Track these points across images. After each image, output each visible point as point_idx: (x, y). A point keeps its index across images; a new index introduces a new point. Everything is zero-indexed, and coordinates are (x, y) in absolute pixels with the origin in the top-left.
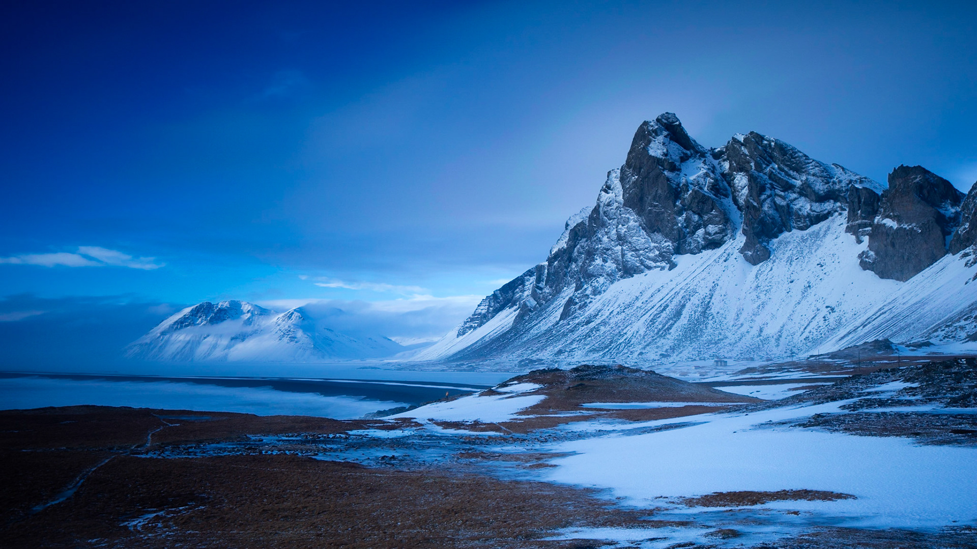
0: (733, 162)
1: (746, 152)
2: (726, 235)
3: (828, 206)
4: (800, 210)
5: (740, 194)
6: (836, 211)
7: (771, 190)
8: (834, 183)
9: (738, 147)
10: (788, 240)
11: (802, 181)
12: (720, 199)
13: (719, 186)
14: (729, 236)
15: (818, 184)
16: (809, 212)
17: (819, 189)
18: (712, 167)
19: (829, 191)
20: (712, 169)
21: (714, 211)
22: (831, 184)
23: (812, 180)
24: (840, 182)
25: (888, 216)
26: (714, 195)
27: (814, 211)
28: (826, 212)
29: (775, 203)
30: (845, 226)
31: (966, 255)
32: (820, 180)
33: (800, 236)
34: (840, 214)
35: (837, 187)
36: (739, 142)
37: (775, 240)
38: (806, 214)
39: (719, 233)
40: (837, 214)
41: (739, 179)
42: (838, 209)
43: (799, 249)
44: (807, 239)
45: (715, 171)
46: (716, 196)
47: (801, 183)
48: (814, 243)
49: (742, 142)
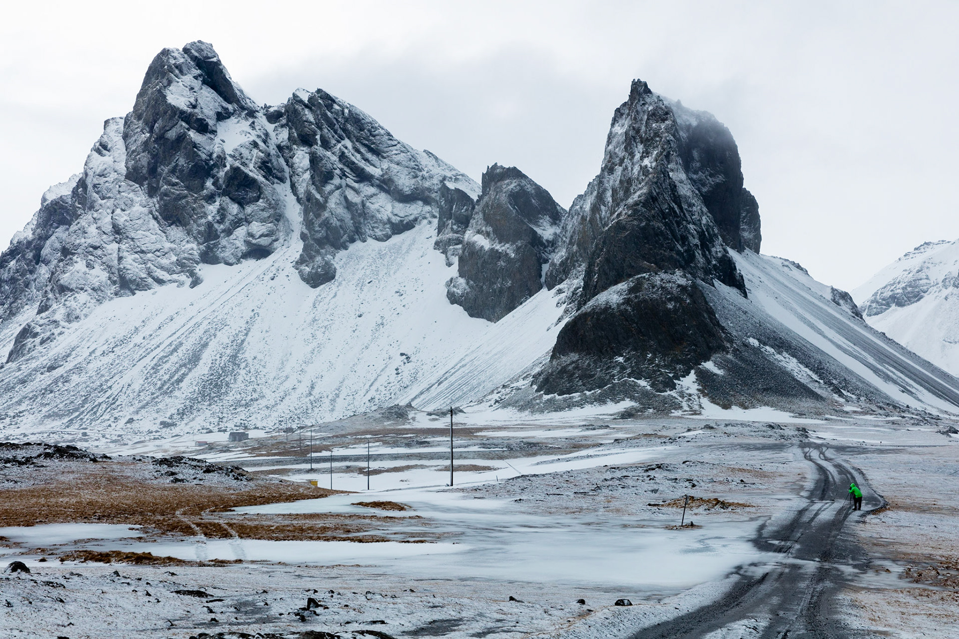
0: (294, 130)
1: (311, 117)
2: (277, 240)
3: (415, 209)
4: (378, 211)
5: (301, 179)
6: (425, 218)
7: (341, 178)
8: (423, 178)
9: (300, 108)
10: (361, 254)
11: (382, 169)
12: (273, 183)
13: (272, 164)
14: (281, 240)
15: (403, 176)
16: (390, 215)
17: (404, 184)
18: (264, 134)
19: (416, 189)
20: (263, 136)
21: (261, 200)
22: (420, 178)
23: (395, 171)
24: (431, 177)
25: (479, 232)
26: (264, 177)
27: (396, 215)
28: (412, 218)
29: (346, 198)
30: (435, 239)
31: (560, 291)
32: (406, 171)
33: (377, 249)
34: (430, 222)
35: (427, 184)
36: (301, 102)
37: (342, 253)
38: (385, 218)
39: (267, 236)
40: (425, 222)
41: (300, 157)
42: (428, 215)
43: (374, 268)
44: (385, 253)
45: (269, 140)
46: (267, 179)
47: (381, 173)
48: (393, 260)
49: (306, 102)
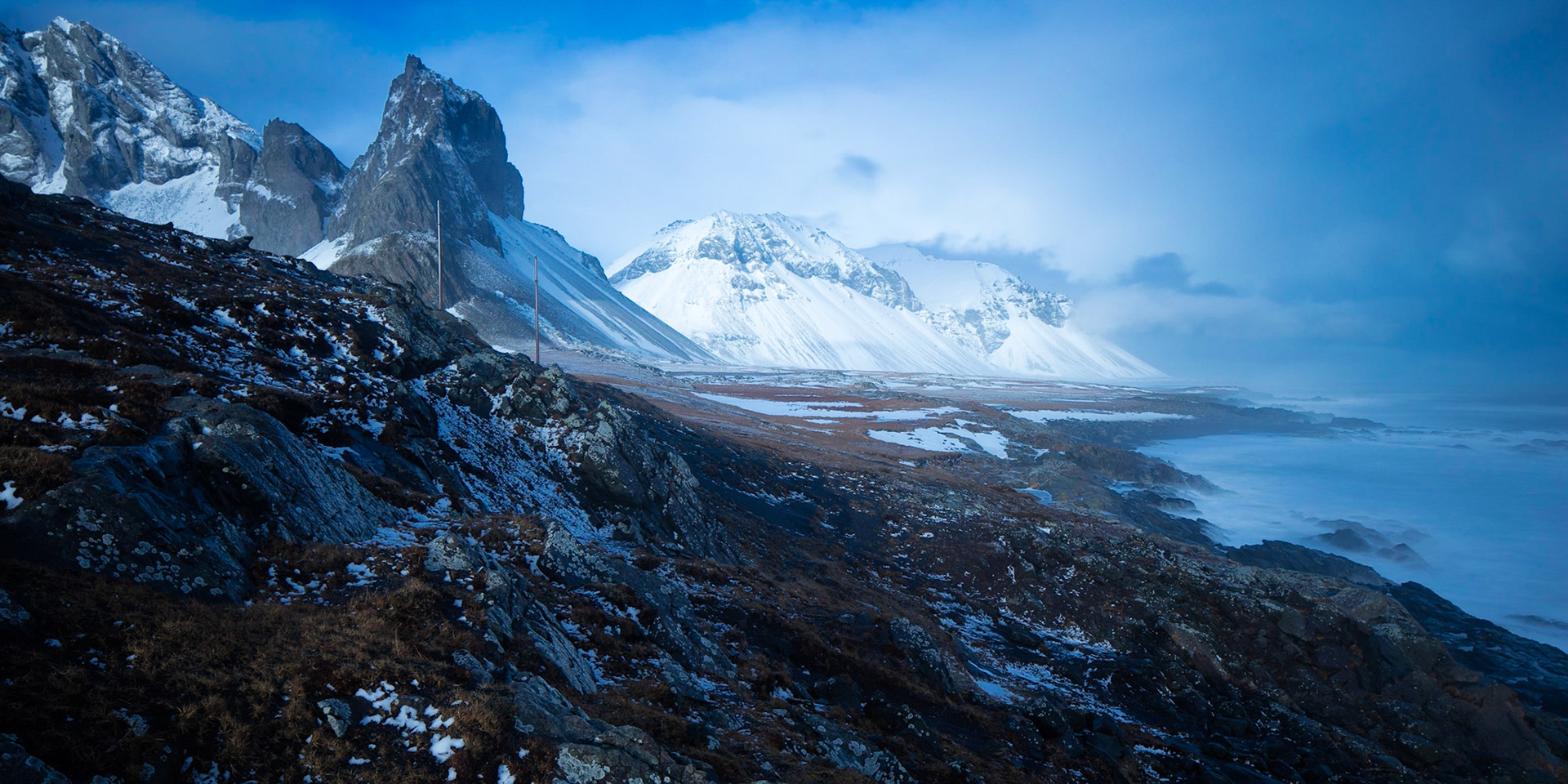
0: (53, 61)
1: (74, 50)
2: (36, 174)
3: (195, 154)
4: (154, 154)
5: (63, 114)
6: (205, 164)
7: (110, 117)
8: (204, 124)
9: (60, 39)
10: (135, 195)
11: (157, 112)
12: (30, 115)
13: (28, 94)
14: (41, 175)
15: (181, 122)
16: (167, 159)
17: (181, 129)
18: (17, 61)
19: (195, 135)
20: (16, 64)
21: (15, 132)
22: (199, 125)
23: (173, 115)
24: (213, 124)
25: (261, 182)
26: (18, 107)
27: (174, 159)
28: (191, 163)
29: (115, 137)
30: (215, 186)
31: (340, 243)
32: (184, 116)
33: (152, 193)
34: (211, 169)
35: (208, 131)
36: (62, 32)
37: (114, 193)
38: (162, 161)
39: (22, 169)
40: (206, 168)
41: (62, 90)
42: (209, 162)
43: (149, 210)
44: (162, 197)
45: (23, 68)
46: (23, 110)
47: (156, 116)
48: (170, 204)
49: (68, 33)
